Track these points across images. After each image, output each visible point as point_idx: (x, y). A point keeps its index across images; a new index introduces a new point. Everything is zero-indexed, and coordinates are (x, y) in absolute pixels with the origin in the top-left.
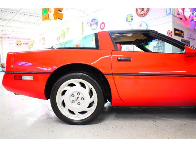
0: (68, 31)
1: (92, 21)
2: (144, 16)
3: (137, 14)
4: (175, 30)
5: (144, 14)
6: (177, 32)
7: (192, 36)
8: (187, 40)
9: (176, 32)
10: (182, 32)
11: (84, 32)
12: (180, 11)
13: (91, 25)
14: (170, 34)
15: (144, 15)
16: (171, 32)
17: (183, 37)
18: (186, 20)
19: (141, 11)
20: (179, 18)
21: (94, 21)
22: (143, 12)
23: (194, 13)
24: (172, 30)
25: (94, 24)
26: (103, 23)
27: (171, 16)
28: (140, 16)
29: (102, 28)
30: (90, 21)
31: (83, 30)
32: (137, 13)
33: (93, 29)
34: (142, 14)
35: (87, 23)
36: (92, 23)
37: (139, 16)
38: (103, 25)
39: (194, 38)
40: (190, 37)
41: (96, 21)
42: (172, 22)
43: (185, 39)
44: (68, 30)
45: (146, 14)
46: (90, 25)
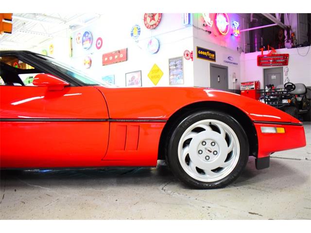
0: (52, 52)
1: (84, 35)
2: (155, 28)
3: (146, 25)
4: (199, 49)
5: (155, 24)
6: (202, 53)
7: (231, 59)
8: (222, 65)
9: (199, 53)
10: (213, 53)
11: (73, 53)
12: (208, 20)
13: (83, 41)
14: (189, 56)
15: (154, 26)
16: (192, 53)
17: (214, 60)
18: (220, 34)
19: (151, 21)
20: (206, 31)
21: (87, 35)
22: (153, 22)
23: (235, 24)
24: (192, 50)
25: (87, 41)
26: (100, 39)
27: (191, 28)
28: (150, 28)
29: (99, 46)
30: (82, 36)
31: (72, 49)
32: (146, 23)
33: (85, 48)
34: (153, 25)
35: (78, 39)
36: (84, 38)
37: (148, 27)
38: (99, 41)
39: (236, 62)
40: (229, 61)
41: (90, 36)
42: (192, 38)
43: (219, 64)
44: (51, 50)
45: (158, 25)
46: (81, 42)
